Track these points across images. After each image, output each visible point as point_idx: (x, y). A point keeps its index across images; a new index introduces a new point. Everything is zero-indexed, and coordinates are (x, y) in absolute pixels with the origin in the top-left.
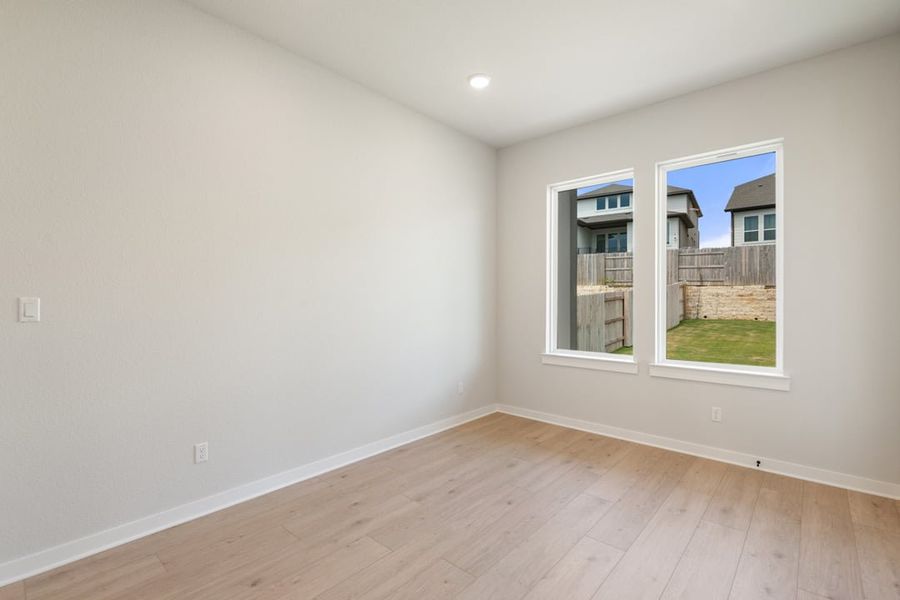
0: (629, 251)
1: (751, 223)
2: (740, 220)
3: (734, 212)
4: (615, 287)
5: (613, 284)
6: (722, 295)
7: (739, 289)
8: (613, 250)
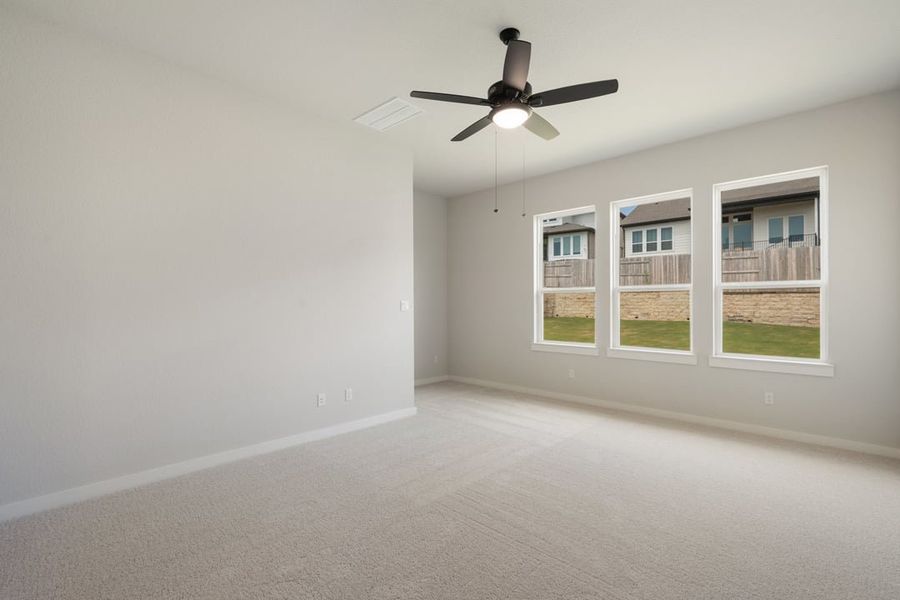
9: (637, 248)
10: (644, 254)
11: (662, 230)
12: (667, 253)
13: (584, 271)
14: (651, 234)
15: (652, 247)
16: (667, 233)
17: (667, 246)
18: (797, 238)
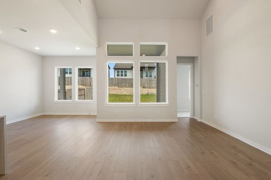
0: (91, 77)
1: (118, 72)
2: (116, 71)
3: (115, 69)
4: (86, 86)
5: (85, 85)
6: (110, 89)
7: (113, 87)
8: (87, 76)
9: (118, 75)
10: (120, 77)
11: (125, 71)
12: (125, 77)
13: (114, 81)
14: (122, 72)
15: (122, 75)
16: (126, 72)
17: (126, 75)
18: (151, 76)
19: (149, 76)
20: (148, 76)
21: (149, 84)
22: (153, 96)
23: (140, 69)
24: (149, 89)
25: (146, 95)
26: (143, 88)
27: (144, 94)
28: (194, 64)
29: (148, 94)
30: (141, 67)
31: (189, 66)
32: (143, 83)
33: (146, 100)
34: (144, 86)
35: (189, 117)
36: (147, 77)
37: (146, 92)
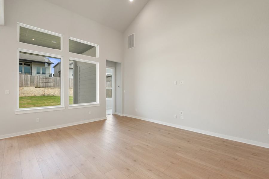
18: (44, 73)
19: (41, 72)
20: (39, 73)
21: (44, 84)
22: (52, 98)
23: (20, 61)
24: (45, 89)
25: (41, 97)
26: (36, 88)
27: (37, 95)
28: (116, 68)
29: (43, 96)
30: (20, 59)
31: (111, 69)
32: (36, 82)
33: (45, 103)
34: (37, 85)
35: (112, 113)
36: (39, 75)
37: (41, 93)
